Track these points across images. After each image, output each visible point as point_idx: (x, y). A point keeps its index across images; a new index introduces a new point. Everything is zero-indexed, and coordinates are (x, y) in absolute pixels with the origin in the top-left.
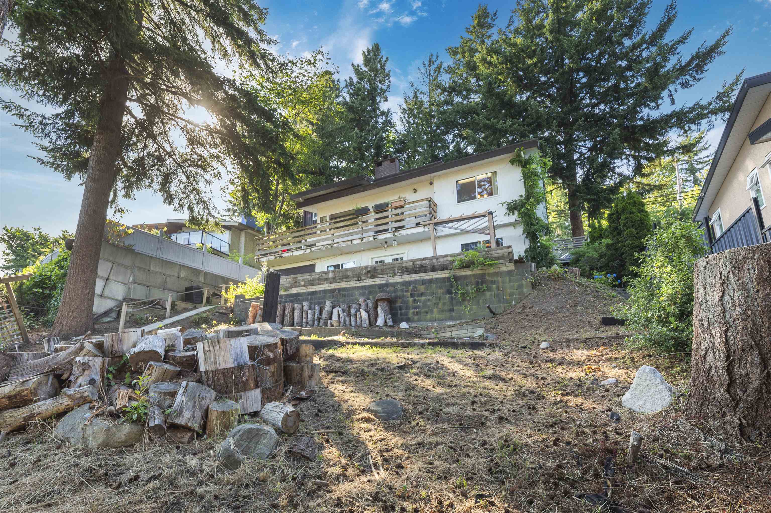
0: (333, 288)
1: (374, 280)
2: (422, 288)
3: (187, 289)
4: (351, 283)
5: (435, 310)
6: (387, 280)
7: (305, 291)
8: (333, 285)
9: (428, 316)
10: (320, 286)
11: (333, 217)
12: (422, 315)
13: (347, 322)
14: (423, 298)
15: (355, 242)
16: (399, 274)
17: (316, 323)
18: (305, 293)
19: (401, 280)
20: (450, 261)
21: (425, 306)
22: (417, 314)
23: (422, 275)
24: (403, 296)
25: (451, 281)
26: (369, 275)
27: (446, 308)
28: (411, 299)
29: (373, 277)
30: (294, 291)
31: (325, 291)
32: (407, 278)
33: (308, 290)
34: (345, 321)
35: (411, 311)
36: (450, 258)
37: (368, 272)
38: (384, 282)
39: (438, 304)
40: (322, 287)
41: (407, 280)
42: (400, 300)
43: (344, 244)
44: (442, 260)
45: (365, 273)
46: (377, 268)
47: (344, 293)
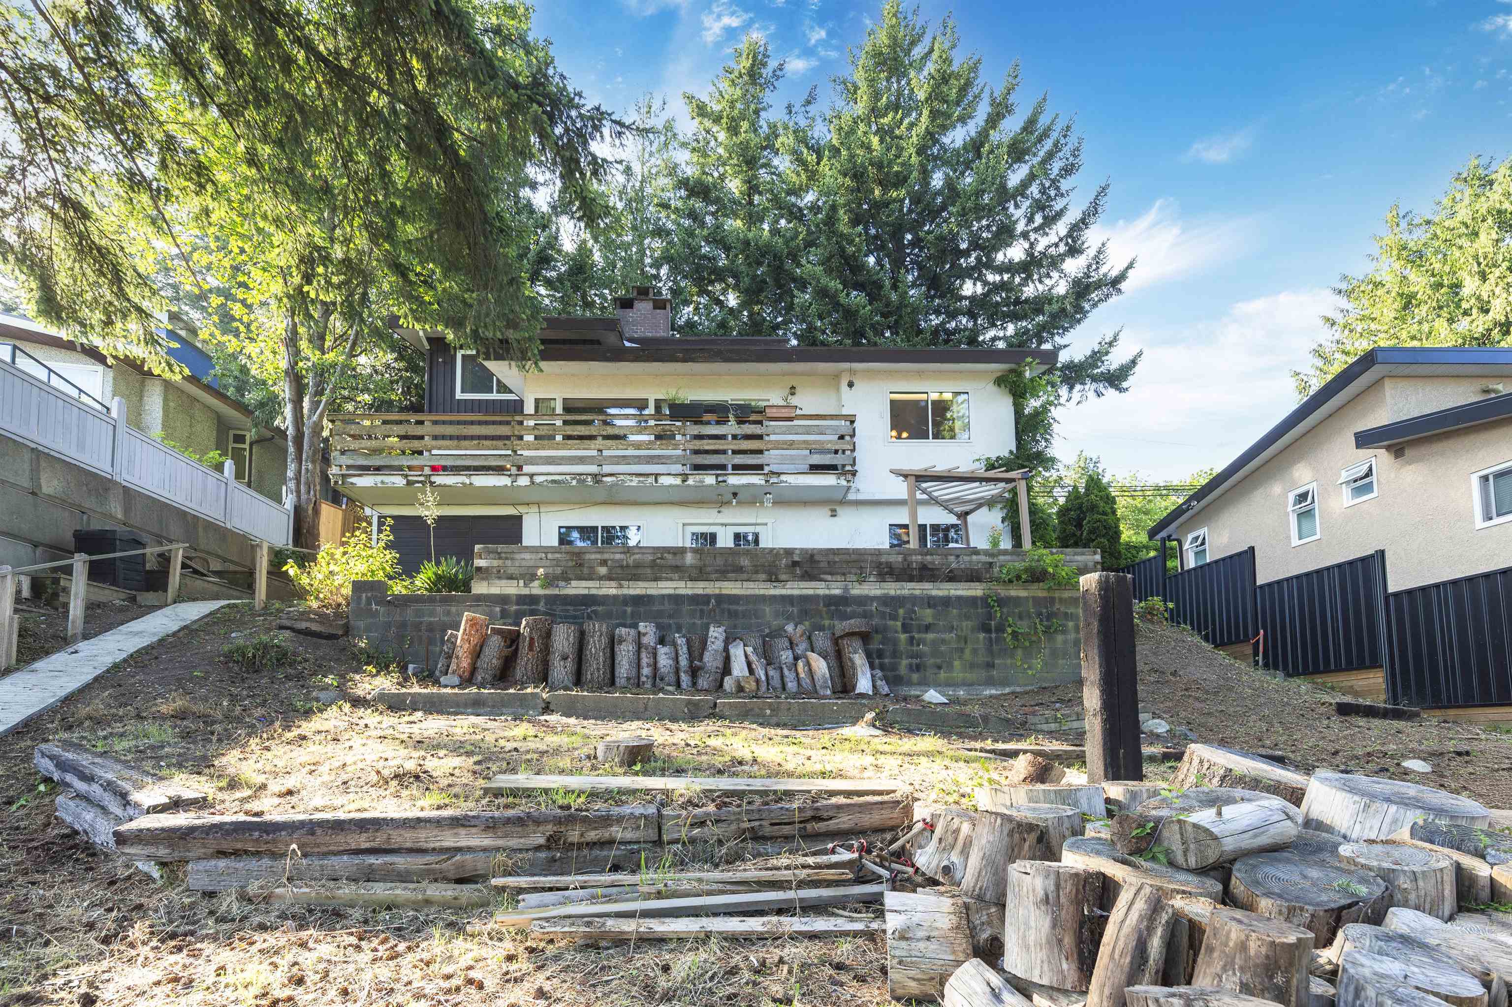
0: (700, 592)
1: (813, 584)
2: (927, 615)
4: (751, 585)
5: (957, 663)
6: (846, 589)
7: (613, 592)
8: (701, 584)
9: (943, 675)
10: (661, 584)
11: (570, 407)
12: (930, 673)
13: (775, 683)
14: (930, 636)
15: (665, 481)
16: (872, 579)
17: (685, 679)
18: (615, 597)
19: (878, 592)
20: (985, 563)
21: (935, 653)
22: (918, 668)
23: (927, 585)
24: (886, 629)
25: (988, 605)
26: (798, 571)
27: (982, 658)
28: (903, 637)
29: (809, 576)
30: (578, 588)
31: (676, 599)
32: (892, 589)
33: (625, 591)
35: (905, 662)
36: (983, 558)
38: (837, 592)
39: (962, 650)
41: (892, 592)
42: (879, 637)
43: (635, 482)
44: (967, 558)
45: (787, 566)
46: (817, 558)
47: (733, 607)
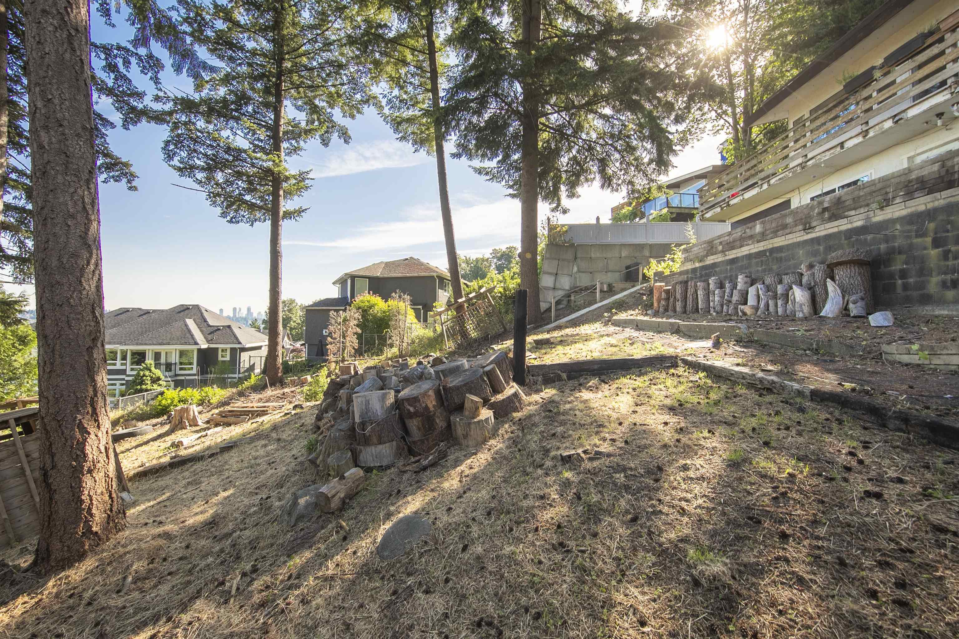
0: (762, 249)
1: (838, 223)
3: (627, 268)
4: (790, 236)
6: (868, 218)
7: (723, 259)
8: (762, 244)
10: (743, 249)
13: (771, 309)
16: (898, 200)
17: (725, 308)
18: (723, 262)
19: (904, 213)
24: (912, 247)
26: (826, 215)
29: (834, 217)
30: (710, 260)
31: (749, 256)
32: (922, 204)
33: (727, 258)
34: (767, 305)
37: (825, 210)
38: (859, 224)
40: (745, 251)
41: (921, 208)
42: (900, 258)
45: (819, 214)
46: (843, 199)
47: (779, 255)
